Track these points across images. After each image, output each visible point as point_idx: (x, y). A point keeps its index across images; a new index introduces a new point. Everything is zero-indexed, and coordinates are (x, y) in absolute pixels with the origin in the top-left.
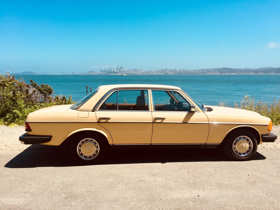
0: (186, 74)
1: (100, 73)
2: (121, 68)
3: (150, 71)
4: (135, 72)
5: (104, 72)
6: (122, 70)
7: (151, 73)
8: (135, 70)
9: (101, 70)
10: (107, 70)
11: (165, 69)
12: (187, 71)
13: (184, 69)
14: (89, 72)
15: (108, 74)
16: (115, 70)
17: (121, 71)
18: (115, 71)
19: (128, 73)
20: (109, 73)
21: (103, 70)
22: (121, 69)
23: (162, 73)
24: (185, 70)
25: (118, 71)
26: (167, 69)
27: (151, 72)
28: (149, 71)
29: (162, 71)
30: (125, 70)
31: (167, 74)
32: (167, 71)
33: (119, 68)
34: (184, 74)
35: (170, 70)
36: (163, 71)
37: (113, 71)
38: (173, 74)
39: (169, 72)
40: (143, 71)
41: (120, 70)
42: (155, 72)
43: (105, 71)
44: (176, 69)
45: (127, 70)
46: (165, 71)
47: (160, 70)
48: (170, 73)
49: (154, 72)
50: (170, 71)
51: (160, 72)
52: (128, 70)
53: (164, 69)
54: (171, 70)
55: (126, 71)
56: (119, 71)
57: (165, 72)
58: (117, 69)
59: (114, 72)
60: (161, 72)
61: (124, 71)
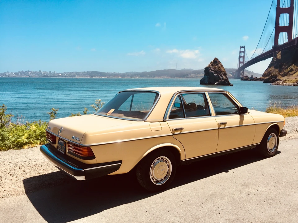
0: (53, 77)
3: (6, 73)
7: (8, 75)
11: (27, 71)
12: (54, 74)
13: (50, 72)
23: (22, 75)
24: (52, 72)
26: (29, 71)
27: (7, 74)
28: (4, 73)
29: (22, 73)
31: (30, 76)
32: (29, 73)
34: (50, 76)
35: (32, 72)
36: (24, 73)
38: (37, 76)
39: (31, 74)
44: (40, 71)
46: (26, 72)
47: (19, 72)
48: (33, 76)
49: (12, 74)
51: (20, 74)
53: (24, 71)
54: (35, 72)
57: (27, 74)
60: (21, 74)
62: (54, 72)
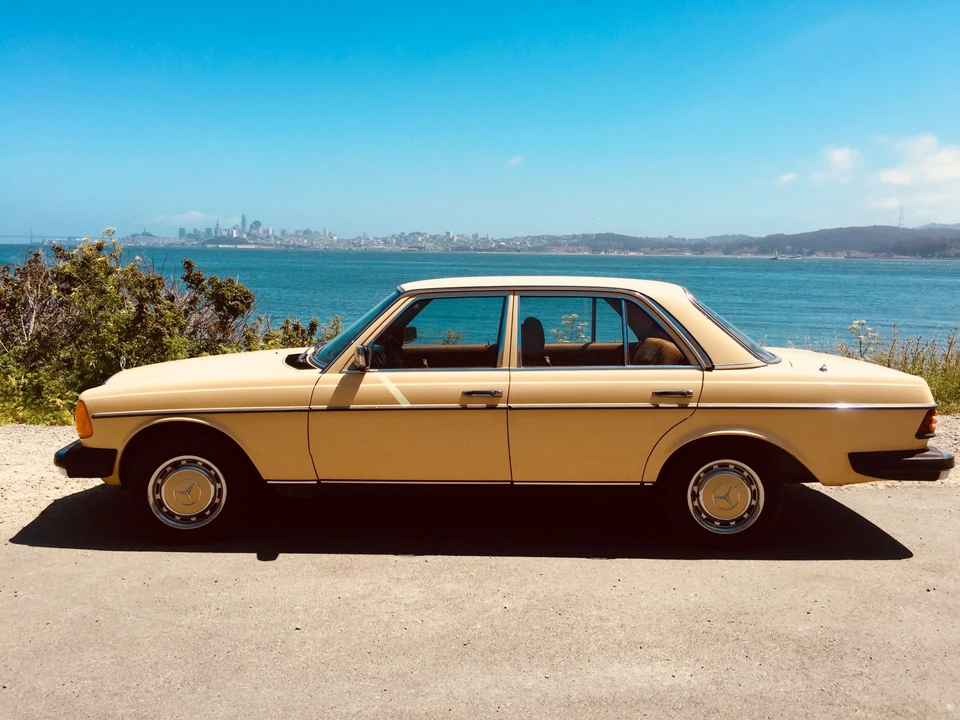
0: (482, 250)
1: (174, 241)
2: (257, 224)
3: (360, 238)
4: (305, 241)
5: (190, 236)
6: (261, 232)
7: (365, 245)
8: (307, 232)
9: (182, 231)
10: (204, 230)
11: (412, 234)
12: (486, 240)
13: (477, 235)
14: (134, 236)
15: (209, 246)
16: (235, 232)
17: (254, 237)
18: (235, 236)
19: (281, 245)
20: (211, 242)
21: (189, 230)
22: (257, 228)
23: (401, 246)
24: (480, 237)
25: (245, 236)
26: (419, 234)
27: (363, 242)
28: (355, 239)
29: (401, 238)
30: (271, 233)
31: (420, 248)
32: (420, 239)
33: (248, 227)
34: (475, 249)
35: (428, 236)
36: (406, 240)
37: (225, 233)
38: (440, 249)
39: (424, 243)
40: (335, 238)
41: (254, 232)
42: (379, 244)
43: (195, 235)
44: (448, 233)
45: (278, 234)
46: (412, 238)
47: (393, 236)
48: (429, 246)
49: (375, 242)
50: (428, 240)
51: (394, 241)
52: (283, 232)
53: (407, 234)
54: (434, 237)
55: (276, 238)
56: (249, 234)
57: (413, 242)
58: (240, 227)
59: (229, 240)
60: (399, 243)
61: (268, 237)
62: (485, 236)
